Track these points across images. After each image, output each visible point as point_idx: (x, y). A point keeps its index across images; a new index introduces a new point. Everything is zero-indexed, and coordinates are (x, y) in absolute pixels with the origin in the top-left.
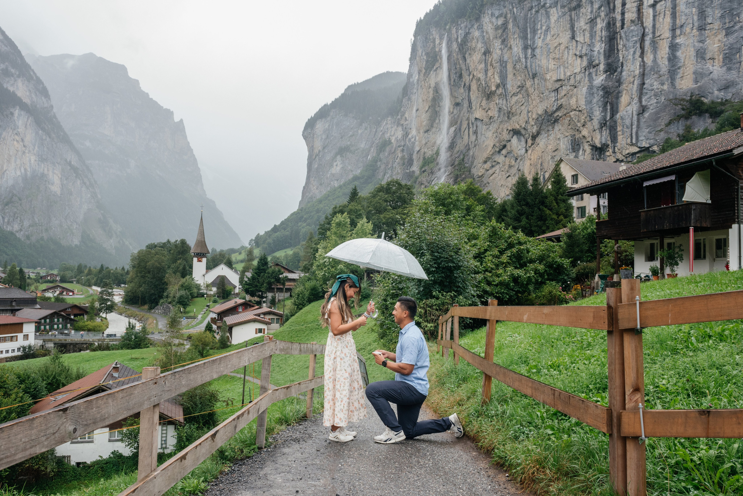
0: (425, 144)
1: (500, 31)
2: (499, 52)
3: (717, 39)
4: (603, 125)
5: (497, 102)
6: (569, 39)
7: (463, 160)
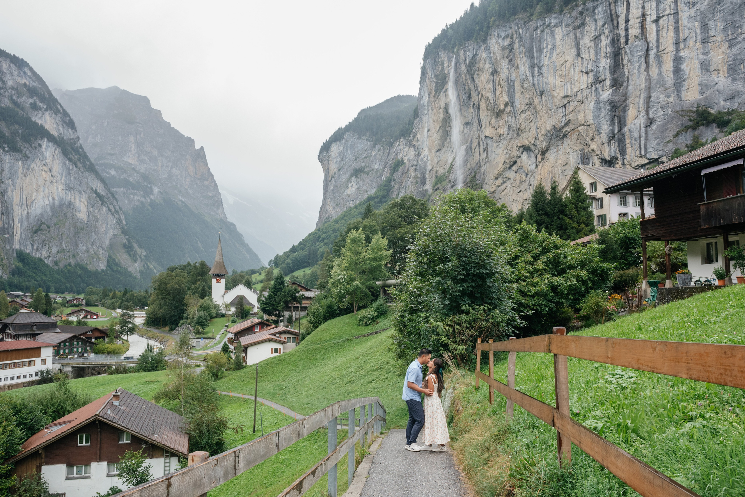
0: (437, 163)
1: (507, 52)
2: (507, 72)
3: (720, 51)
4: (611, 138)
5: (506, 119)
6: (575, 57)
7: (475, 177)
